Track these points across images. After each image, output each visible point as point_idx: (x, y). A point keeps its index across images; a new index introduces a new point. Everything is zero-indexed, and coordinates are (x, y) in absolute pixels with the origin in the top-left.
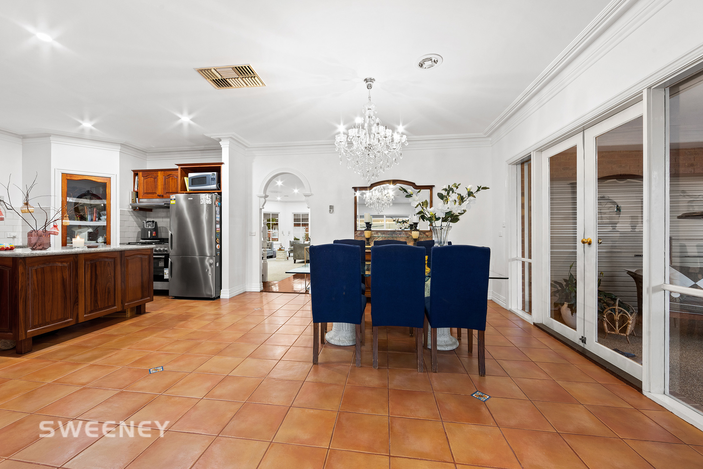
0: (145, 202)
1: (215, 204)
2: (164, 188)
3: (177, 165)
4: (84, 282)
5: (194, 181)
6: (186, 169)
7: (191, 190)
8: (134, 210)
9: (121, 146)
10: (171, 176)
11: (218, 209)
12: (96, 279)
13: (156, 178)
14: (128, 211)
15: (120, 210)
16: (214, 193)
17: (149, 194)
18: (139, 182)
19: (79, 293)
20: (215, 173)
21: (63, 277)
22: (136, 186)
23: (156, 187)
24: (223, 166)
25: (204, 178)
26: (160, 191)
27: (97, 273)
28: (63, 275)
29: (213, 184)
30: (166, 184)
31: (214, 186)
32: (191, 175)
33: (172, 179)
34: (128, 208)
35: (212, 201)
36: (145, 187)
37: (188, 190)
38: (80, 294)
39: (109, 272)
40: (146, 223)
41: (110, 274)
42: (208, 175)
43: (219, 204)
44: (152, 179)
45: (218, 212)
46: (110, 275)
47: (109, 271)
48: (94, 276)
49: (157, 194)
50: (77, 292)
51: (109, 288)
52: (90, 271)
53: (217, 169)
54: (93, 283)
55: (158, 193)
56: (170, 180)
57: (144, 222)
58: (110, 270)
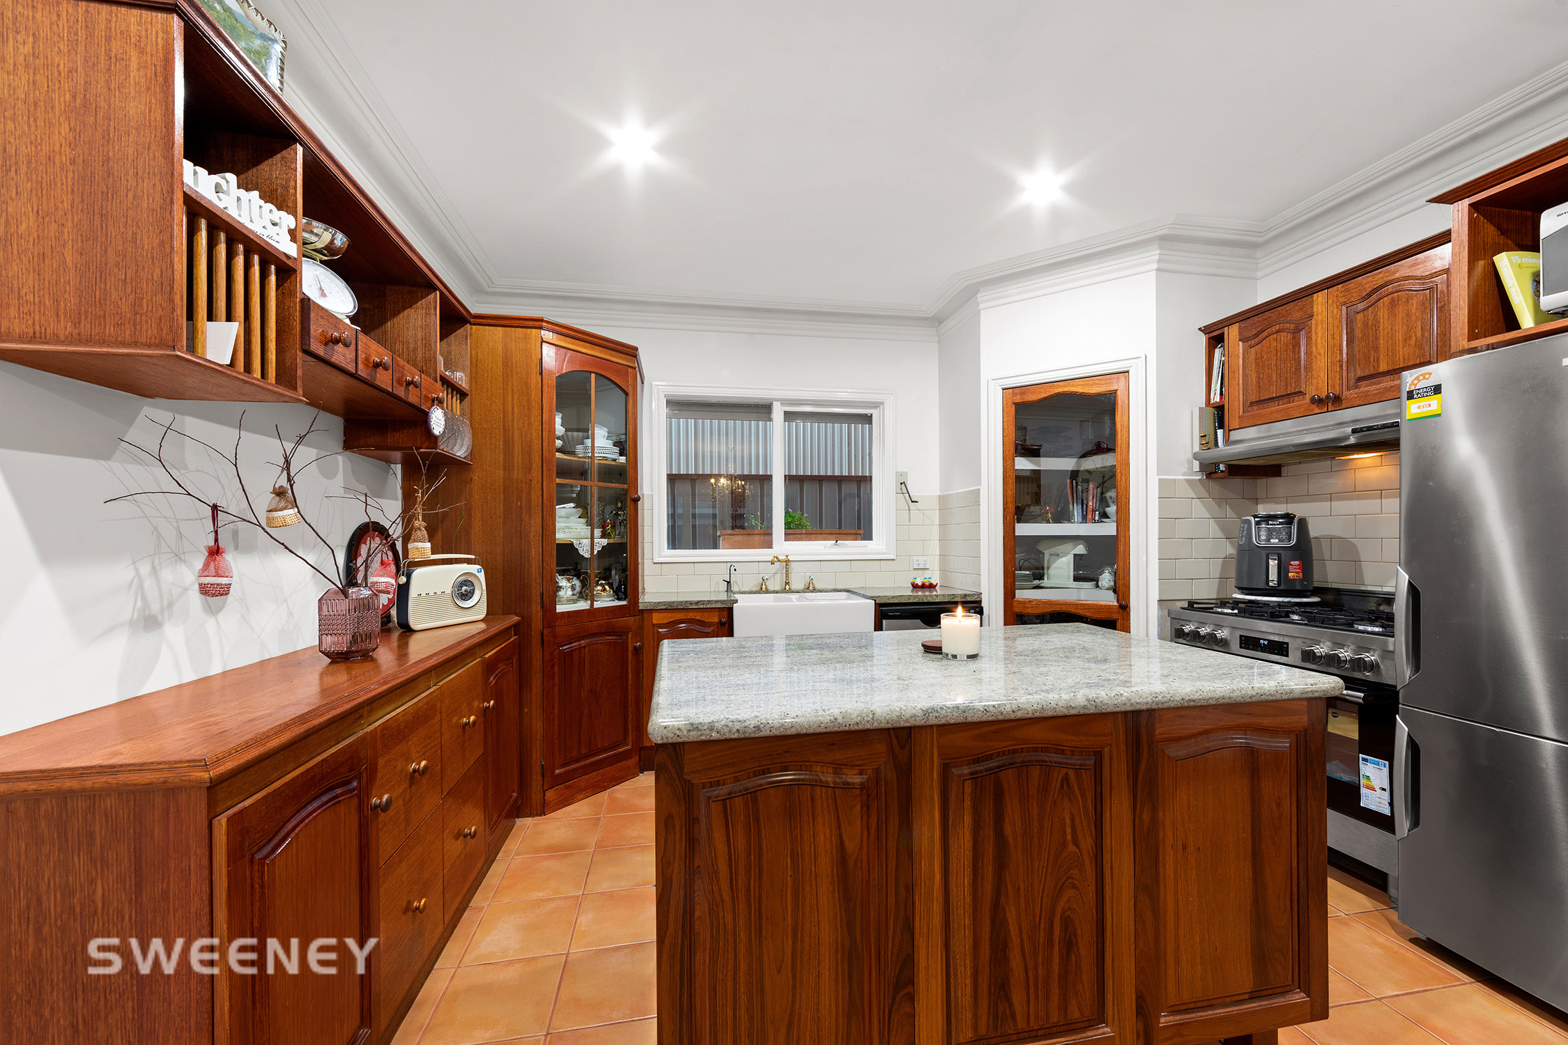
0: (1249, 439)
2: (1349, 360)
4: (938, 877)
8: (1210, 475)
9: (1161, 248)
10: (1388, 290)
12: (1001, 864)
13: (1301, 328)
14: (1187, 481)
15: (1160, 480)
17: (1272, 402)
18: (1226, 365)
19: (917, 936)
21: (841, 847)
22: (1216, 386)
23: (1302, 367)
26: (1322, 378)
27: (1008, 829)
28: (840, 836)
30: (1352, 337)
33: (1394, 303)
34: (1185, 470)
36: (1252, 381)
37: (1525, 325)
38: (920, 942)
39: (1069, 831)
40: (1258, 523)
41: (1076, 843)
44: (1289, 335)
46: (1071, 848)
47: (1068, 820)
48: (989, 849)
49: (1308, 398)
50: (909, 928)
51: (1067, 923)
52: (968, 819)
54: (988, 888)
55: (1311, 392)
56: (1382, 313)
57: (1249, 522)
58: (1073, 820)
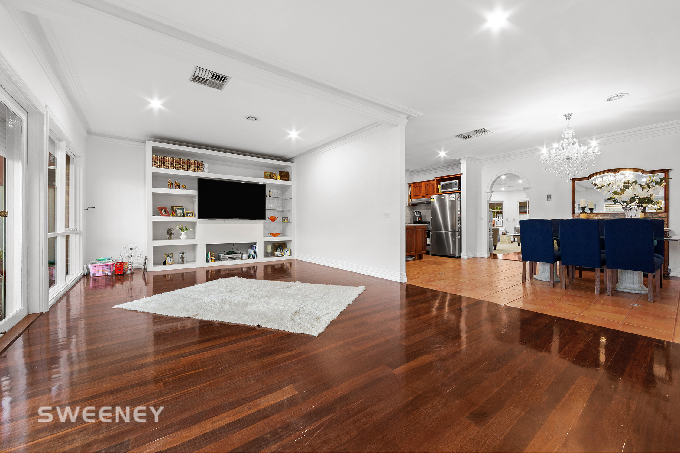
0: (414, 201)
1: (458, 200)
2: (425, 192)
3: (434, 178)
5: (444, 187)
6: (439, 180)
7: (442, 192)
8: (409, 206)
10: (429, 184)
11: (459, 203)
13: (420, 187)
16: (456, 193)
17: (417, 196)
18: (411, 189)
20: (457, 180)
22: (410, 192)
23: (421, 192)
24: (462, 176)
25: (450, 184)
26: (423, 194)
29: (456, 187)
30: (426, 189)
31: (457, 189)
32: (442, 183)
33: (430, 186)
34: (405, 205)
35: (456, 198)
36: (415, 192)
37: (440, 193)
40: (416, 213)
42: (452, 182)
43: (460, 199)
44: (419, 187)
45: (459, 205)
49: (421, 196)
53: (458, 178)
56: (429, 187)
57: (414, 212)
